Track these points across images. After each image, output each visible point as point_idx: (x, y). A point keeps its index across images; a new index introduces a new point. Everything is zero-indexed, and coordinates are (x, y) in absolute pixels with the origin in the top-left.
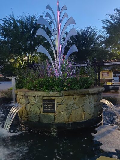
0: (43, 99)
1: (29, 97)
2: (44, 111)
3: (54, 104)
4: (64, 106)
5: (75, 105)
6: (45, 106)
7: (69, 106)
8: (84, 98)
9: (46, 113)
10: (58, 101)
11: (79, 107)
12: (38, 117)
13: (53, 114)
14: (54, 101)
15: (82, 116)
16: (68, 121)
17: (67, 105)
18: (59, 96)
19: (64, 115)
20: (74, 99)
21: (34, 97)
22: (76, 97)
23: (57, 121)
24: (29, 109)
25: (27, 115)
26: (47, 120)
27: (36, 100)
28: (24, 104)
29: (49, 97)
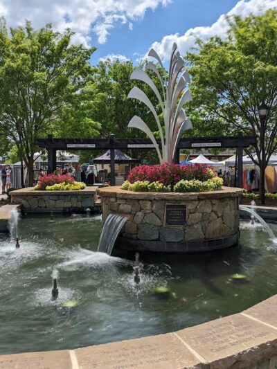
0: (167, 204)
1: (141, 202)
2: (169, 223)
3: (184, 212)
4: (198, 215)
5: (213, 214)
6: (170, 214)
7: (206, 215)
8: (223, 203)
9: (172, 227)
10: (190, 207)
11: (218, 217)
12: (158, 232)
13: (181, 228)
14: (185, 207)
15: (221, 230)
16: (204, 237)
17: (203, 214)
18: (192, 200)
19: (197, 228)
20: (212, 204)
21: (151, 201)
22: (214, 202)
23: (188, 239)
24: (140, 220)
25: (136, 229)
26: (172, 236)
27: (154, 207)
28: (130, 213)
29: (176, 201)
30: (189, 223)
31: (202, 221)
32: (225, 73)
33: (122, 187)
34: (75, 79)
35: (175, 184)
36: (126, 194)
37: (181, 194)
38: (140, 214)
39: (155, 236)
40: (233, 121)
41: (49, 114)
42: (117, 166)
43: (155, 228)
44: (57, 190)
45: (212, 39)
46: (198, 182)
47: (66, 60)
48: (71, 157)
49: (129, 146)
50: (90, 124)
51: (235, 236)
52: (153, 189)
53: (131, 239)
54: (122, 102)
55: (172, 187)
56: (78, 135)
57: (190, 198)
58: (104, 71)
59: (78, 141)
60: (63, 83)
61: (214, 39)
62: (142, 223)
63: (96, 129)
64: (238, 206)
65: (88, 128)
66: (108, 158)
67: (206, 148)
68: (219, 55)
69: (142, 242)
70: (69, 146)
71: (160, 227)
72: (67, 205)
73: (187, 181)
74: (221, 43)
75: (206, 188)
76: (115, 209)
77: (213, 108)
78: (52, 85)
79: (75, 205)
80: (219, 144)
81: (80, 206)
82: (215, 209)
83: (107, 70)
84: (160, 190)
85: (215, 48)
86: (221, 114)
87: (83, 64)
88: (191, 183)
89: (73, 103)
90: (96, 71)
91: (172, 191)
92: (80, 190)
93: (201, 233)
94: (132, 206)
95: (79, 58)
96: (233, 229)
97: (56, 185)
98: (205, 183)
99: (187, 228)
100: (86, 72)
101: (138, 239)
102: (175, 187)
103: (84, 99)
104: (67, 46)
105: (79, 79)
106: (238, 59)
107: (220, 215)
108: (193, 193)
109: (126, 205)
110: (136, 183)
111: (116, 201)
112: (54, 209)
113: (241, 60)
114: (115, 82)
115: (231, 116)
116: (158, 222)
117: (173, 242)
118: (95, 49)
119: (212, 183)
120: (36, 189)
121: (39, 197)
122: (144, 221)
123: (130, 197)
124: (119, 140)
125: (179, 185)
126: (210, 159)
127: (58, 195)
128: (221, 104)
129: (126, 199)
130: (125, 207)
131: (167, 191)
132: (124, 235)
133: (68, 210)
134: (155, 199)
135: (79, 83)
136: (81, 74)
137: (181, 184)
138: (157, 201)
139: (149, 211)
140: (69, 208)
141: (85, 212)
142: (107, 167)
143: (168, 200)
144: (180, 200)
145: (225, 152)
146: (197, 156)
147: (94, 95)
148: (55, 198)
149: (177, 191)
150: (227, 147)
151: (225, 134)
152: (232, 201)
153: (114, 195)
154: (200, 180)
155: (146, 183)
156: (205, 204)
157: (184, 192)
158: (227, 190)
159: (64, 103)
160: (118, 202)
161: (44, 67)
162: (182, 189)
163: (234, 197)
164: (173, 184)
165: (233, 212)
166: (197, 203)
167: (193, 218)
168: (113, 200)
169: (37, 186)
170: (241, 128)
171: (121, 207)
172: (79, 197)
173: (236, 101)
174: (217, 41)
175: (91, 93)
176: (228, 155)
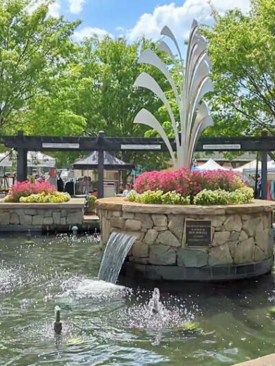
1: (153, 217)
2: (189, 243)
3: (208, 230)
4: (224, 235)
5: (243, 233)
6: (190, 233)
7: (234, 234)
8: (255, 220)
9: (193, 248)
10: (215, 223)
11: (249, 237)
12: (175, 255)
13: (204, 249)
14: (209, 223)
15: (253, 253)
16: (232, 261)
17: (231, 232)
18: (218, 215)
19: (224, 250)
20: (243, 221)
21: (166, 215)
22: (245, 217)
23: (213, 263)
24: (153, 240)
25: (147, 251)
26: (193, 260)
27: (170, 223)
28: (139, 231)
29: (198, 215)
30: (214, 243)
31: (230, 241)
32: (248, 56)
33: (126, 198)
34: (53, 60)
35: (195, 195)
36: (134, 207)
37: (205, 207)
38: (152, 232)
39: (172, 260)
40: (255, 117)
41: (19, 104)
42: (106, 173)
43: (172, 250)
44: (35, 202)
45: (231, 12)
46: (223, 192)
47: (42, 36)
48: (45, 160)
49: (123, 147)
50: (72, 118)
51: (269, 261)
52: (168, 200)
53: (141, 264)
54: (112, 90)
55: (192, 199)
56: (55, 132)
57: (216, 212)
58: (89, 49)
59: (57, 140)
60: (40, 65)
61: (234, 13)
62: (154, 243)
63: (80, 124)
64: (272, 224)
65: (68, 123)
66: (95, 162)
67: (221, 151)
68: (239, 33)
69: (154, 267)
70: (45, 145)
71: (178, 248)
72: (48, 221)
73: (210, 191)
74: (242, 19)
75: (233, 200)
76: (120, 226)
77: (229, 100)
78: (24, 66)
79: (57, 222)
80: (239, 146)
81: (65, 223)
82: (246, 226)
83: (94, 48)
84: (176, 203)
85: (235, 24)
86: (239, 107)
87: (65, 41)
88: (216, 194)
89: (49, 90)
90: (80, 50)
91: (192, 203)
92: (64, 203)
93: (229, 256)
94: (142, 222)
95: (59, 33)
96: (266, 252)
97: (33, 195)
98: (233, 194)
99: (212, 250)
100: (67, 51)
101: (150, 264)
102: (196, 198)
103: (64, 85)
104: (44, 16)
105: (58, 59)
106: (263, 39)
107: (251, 234)
108: (219, 206)
109: (134, 221)
110: (146, 193)
111: (121, 216)
112: (31, 227)
113: (267, 40)
114: (102, 64)
115: (252, 111)
116: (175, 242)
117: (194, 268)
118: (80, 23)
119: (240, 194)
120: (6, 201)
121: (11, 211)
122: (158, 241)
123: (141, 210)
124: (111, 139)
125: (201, 196)
126: (222, 165)
127: (37, 209)
128: (239, 94)
129: (135, 214)
130: (133, 223)
131: (185, 203)
132: (131, 259)
133: (48, 229)
134: (171, 214)
135: (58, 65)
136: (61, 53)
137: (203, 195)
138: (175, 215)
139: (164, 229)
140: (49, 226)
141: (71, 232)
142: (89, 173)
143: (188, 215)
144: (204, 215)
145: (242, 156)
146: (205, 162)
147: (77, 81)
148: (32, 212)
149: (198, 203)
150: (246, 150)
151: (243, 133)
152: (265, 217)
153: (119, 208)
154: (226, 190)
155: (159, 193)
156: (234, 220)
157: (207, 204)
158: (258, 203)
159: (39, 90)
160: (124, 217)
161: (14, 43)
162: (204, 201)
163: (268, 212)
164: (193, 194)
165: (267, 230)
166: (223, 218)
167: (220, 237)
168: (117, 214)
169: (7, 197)
170: (265, 127)
171: (128, 223)
172: (63, 211)
173: (258, 91)
174: (237, 14)
175: (74, 78)
176: (245, 160)
